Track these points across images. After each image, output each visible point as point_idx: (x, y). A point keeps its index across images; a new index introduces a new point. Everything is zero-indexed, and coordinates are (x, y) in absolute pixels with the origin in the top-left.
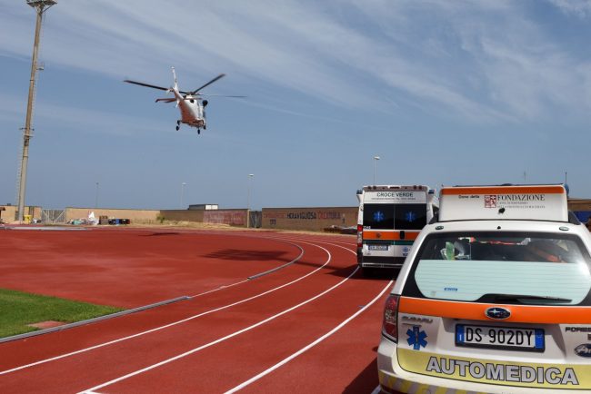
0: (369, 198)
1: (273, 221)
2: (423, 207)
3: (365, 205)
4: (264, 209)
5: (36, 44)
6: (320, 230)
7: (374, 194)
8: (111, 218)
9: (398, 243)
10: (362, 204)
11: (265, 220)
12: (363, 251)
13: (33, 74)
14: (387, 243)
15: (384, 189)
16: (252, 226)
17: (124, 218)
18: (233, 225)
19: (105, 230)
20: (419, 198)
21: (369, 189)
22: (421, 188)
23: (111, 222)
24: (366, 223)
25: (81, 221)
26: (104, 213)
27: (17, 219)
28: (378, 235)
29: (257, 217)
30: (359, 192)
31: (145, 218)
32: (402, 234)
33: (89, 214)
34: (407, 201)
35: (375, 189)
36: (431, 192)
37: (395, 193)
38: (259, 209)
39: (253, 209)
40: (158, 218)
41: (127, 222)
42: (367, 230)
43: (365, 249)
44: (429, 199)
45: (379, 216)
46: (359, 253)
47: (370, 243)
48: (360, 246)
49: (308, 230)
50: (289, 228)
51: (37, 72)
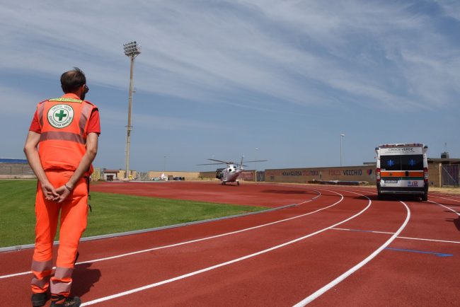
0: (383, 152)
1: (272, 178)
2: (421, 157)
3: (381, 156)
4: (266, 170)
5: (131, 78)
6: (305, 182)
7: (387, 150)
8: (174, 176)
9: (404, 179)
10: (379, 156)
11: (267, 177)
12: (381, 184)
13: (130, 95)
14: (397, 179)
15: (393, 146)
16: (258, 180)
17: (182, 176)
18: (245, 180)
19: (172, 183)
20: (418, 151)
21: (383, 147)
22: (419, 145)
23: (174, 179)
24: (382, 167)
25: (158, 178)
26: (170, 174)
27: (125, 177)
28: (391, 174)
29: (261, 175)
30: (377, 149)
31: (192, 176)
32: (407, 174)
33: (161, 174)
34: (410, 153)
35: (387, 146)
36: (426, 147)
37: (401, 149)
38: (263, 170)
39: (259, 170)
40: (199, 177)
41: (184, 178)
42: (383, 171)
43: (382, 183)
44: (424, 151)
45: (391, 163)
46: (378, 185)
47: (386, 179)
48: (379, 180)
49: (296, 182)
50: (283, 182)
51: (133, 94)
